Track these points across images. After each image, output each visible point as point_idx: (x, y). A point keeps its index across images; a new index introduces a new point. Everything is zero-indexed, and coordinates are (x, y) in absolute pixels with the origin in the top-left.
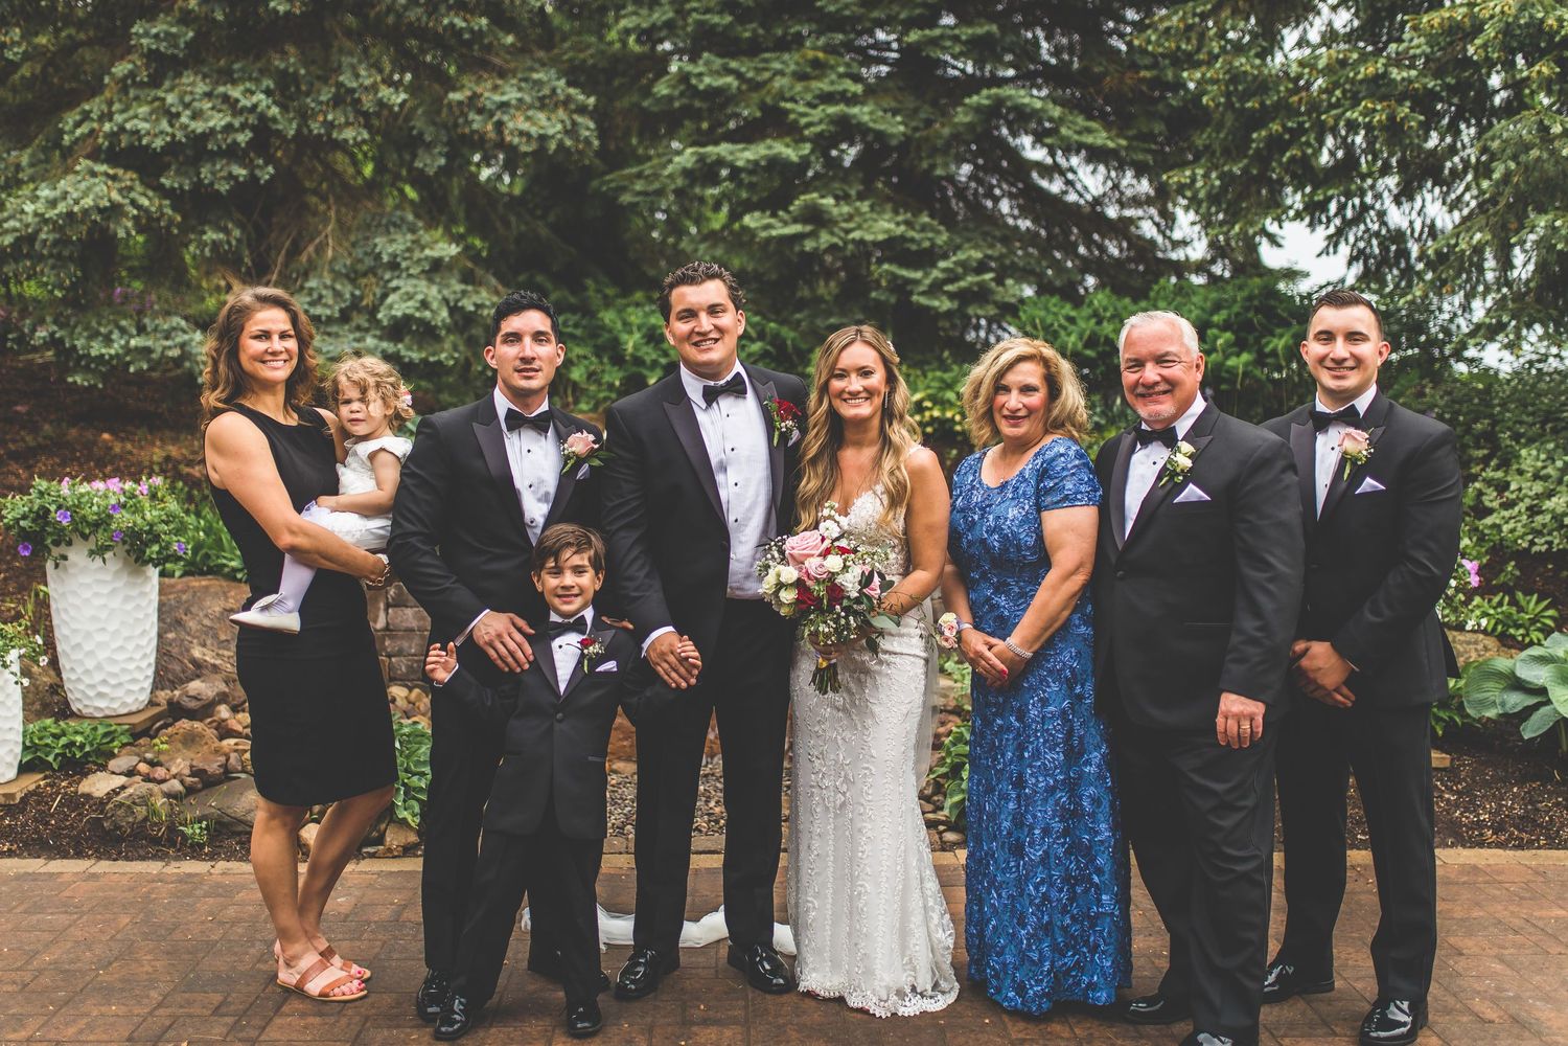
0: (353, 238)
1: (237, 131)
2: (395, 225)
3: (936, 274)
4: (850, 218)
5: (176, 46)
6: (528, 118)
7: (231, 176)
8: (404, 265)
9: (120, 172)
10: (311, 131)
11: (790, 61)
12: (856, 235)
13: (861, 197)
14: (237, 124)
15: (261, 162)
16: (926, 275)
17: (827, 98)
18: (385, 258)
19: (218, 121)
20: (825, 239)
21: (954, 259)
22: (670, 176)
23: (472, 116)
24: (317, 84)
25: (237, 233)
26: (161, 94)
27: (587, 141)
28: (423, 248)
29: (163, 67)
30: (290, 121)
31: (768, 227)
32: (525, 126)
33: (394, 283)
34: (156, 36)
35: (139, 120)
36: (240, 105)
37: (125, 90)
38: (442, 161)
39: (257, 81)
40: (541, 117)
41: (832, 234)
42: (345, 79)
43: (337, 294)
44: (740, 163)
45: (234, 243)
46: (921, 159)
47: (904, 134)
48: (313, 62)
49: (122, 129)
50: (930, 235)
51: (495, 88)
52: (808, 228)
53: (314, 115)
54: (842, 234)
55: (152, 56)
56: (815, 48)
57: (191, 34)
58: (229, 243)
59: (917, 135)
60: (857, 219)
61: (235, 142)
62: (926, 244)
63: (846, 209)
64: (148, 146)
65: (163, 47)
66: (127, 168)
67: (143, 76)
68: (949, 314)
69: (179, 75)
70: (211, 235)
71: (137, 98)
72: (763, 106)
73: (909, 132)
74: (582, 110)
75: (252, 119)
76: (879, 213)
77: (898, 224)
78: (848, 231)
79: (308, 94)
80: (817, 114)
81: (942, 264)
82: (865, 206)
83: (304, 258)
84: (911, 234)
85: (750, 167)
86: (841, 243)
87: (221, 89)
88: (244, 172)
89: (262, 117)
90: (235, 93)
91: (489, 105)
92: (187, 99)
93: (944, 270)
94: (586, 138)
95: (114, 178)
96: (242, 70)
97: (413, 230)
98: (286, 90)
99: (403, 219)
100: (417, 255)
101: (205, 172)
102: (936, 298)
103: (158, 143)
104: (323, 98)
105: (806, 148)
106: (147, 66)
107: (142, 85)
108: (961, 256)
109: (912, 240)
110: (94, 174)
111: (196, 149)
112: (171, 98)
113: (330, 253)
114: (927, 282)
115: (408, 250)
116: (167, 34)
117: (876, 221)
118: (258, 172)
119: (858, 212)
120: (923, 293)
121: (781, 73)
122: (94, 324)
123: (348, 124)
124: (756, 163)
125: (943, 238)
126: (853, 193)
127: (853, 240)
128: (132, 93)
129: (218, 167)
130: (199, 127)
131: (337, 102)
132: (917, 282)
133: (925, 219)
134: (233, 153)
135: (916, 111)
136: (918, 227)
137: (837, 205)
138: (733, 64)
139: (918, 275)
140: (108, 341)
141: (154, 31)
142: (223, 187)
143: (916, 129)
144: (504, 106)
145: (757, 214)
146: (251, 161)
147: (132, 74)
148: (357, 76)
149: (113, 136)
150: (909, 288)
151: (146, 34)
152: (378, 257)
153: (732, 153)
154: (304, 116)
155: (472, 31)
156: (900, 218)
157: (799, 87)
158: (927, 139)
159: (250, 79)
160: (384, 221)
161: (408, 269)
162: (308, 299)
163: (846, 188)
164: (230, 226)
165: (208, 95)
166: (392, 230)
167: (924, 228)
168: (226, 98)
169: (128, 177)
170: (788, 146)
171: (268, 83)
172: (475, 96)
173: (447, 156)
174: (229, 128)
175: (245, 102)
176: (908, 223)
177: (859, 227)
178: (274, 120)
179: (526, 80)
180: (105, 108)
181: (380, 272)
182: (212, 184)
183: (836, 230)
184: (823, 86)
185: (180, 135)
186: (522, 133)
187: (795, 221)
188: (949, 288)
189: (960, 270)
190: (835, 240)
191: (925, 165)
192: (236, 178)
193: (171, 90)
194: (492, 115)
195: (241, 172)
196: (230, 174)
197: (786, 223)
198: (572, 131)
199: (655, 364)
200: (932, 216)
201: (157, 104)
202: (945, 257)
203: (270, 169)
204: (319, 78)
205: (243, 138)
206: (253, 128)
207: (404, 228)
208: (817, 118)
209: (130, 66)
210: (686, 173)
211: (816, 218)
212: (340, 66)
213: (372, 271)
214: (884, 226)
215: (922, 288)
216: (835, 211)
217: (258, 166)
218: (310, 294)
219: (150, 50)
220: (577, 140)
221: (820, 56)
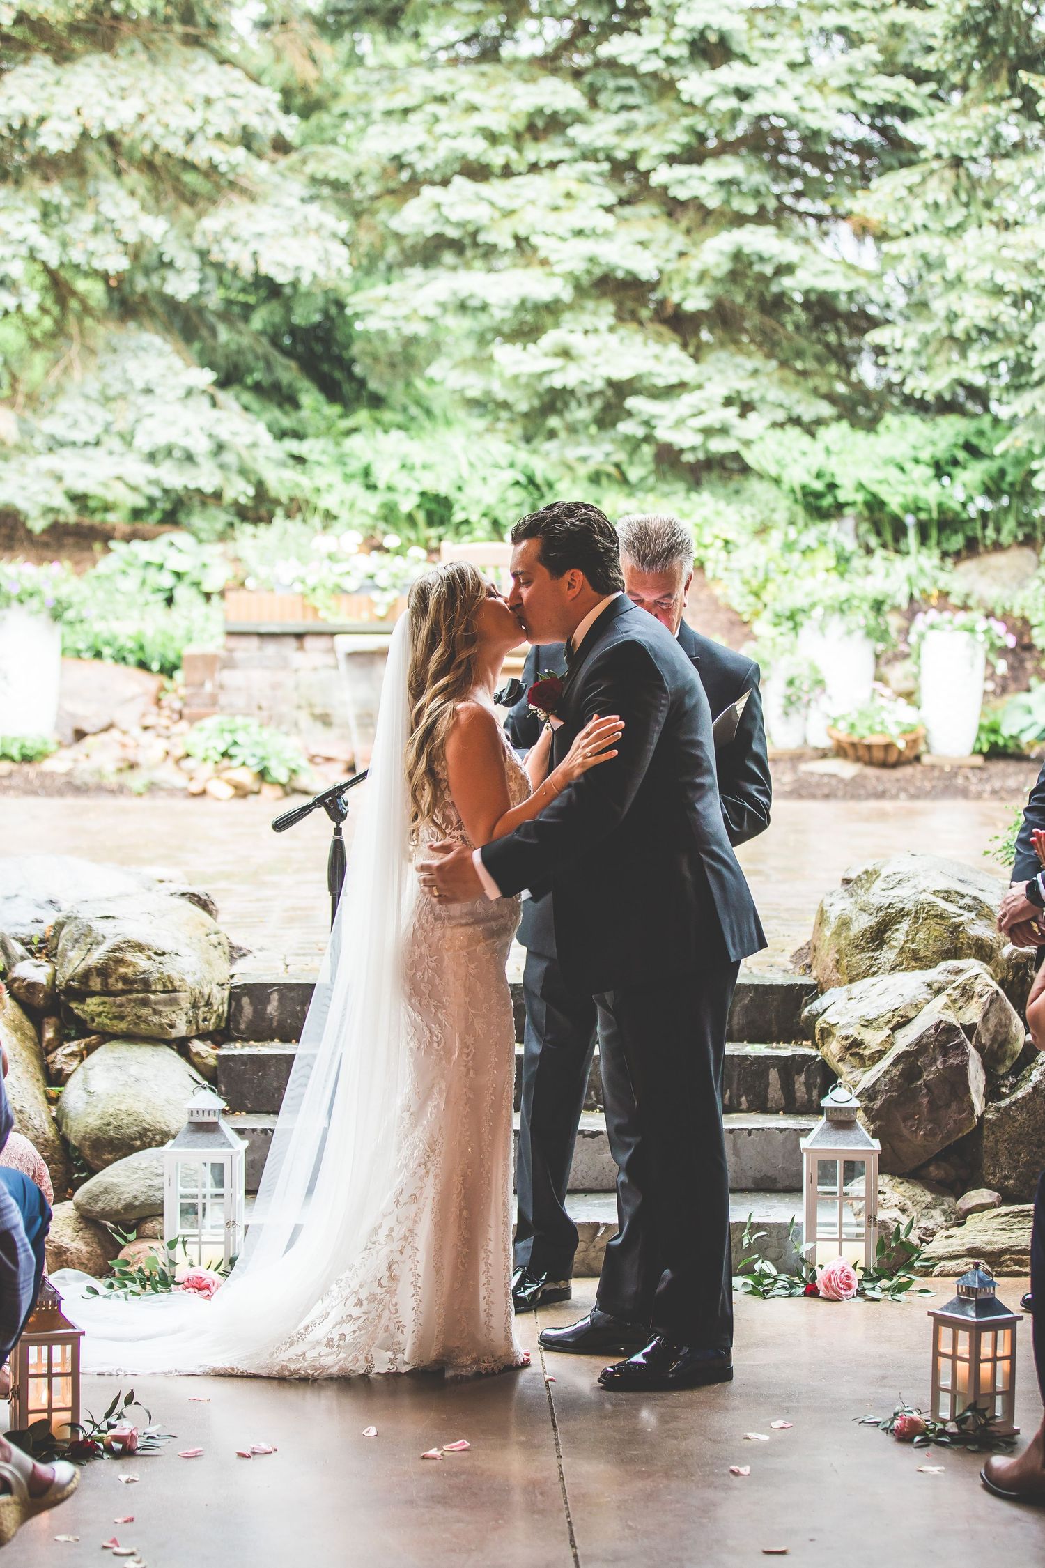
0: (101, 362)
2: (144, 350)
3: (681, 409)
4: (598, 353)
6: (283, 248)
8: (158, 391)
10: (73, 259)
11: (542, 189)
13: (611, 330)
16: (672, 409)
17: (579, 230)
18: (138, 384)
23: (227, 243)
24: (77, 212)
27: (339, 269)
28: (176, 374)
31: (518, 362)
32: (280, 257)
33: (148, 410)
36: (11, 237)
38: (194, 288)
39: (23, 211)
40: (295, 245)
42: (108, 209)
43: (92, 420)
46: (673, 291)
48: (73, 191)
50: (679, 370)
51: (250, 215)
52: (558, 364)
53: (75, 243)
54: (590, 369)
56: (569, 178)
59: (669, 267)
60: (606, 354)
62: (673, 379)
63: (594, 343)
68: (693, 446)
72: (515, 237)
73: (661, 263)
74: (334, 237)
76: (626, 344)
77: (647, 358)
78: (595, 366)
79: (69, 222)
80: (567, 249)
81: (688, 399)
82: (613, 340)
84: (659, 368)
85: (502, 301)
86: (589, 378)
91: (245, 235)
93: (690, 404)
94: (339, 267)
96: (6, 199)
97: (162, 356)
99: (152, 343)
100: (170, 382)
102: (682, 433)
104: (83, 226)
109: (659, 375)
113: (78, 377)
114: (673, 416)
115: (161, 375)
117: (624, 355)
119: (606, 346)
120: (667, 428)
121: (535, 201)
123: (108, 252)
124: (507, 298)
125: (691, 371)
126: (601, 323)
127: (601, 376)
131: (96, 230)
132: (661, 416)
133: (675, 351)
135: (668, 242)
136: (665, 361)
137: (585, 338)
138: (486, 192)
139: (663, 408)
143: (668, 260)
144: (260, 235)
146: (20, 290)
148: (117, 205)
150: (654, 422)
152: (129, 382)
153: (484, 285)
154: (64, 244)
155: (229, 164)
156: (650, 351)
157: (552, 219)
158: (678, 271)
159: (16, 210)
160: (131, 345)
161: (163, 394)
163: (595, 319)
166: (141, 354)
167: (671, 363)
170: (537, 279)
171: (34, 213)
172: (230, 225)
173: (199, 281)
175: (16, 234)
176: (657, 357)
177: (607, 362)
179: (278, 206)
181: (132, 397)
183: (585, 365)
184: (575, 219)
186: (278, 265)
187: (545, 356)
188: (694, 423)
189: (705, 404)
190: (584, 375)
194: (246, 243)
197: (535, 358)
198: (325, 260)
199: (408, 492)
200: (681, 349)
202: (691, 392)
204: (78, 205)
206: (24, 258)
207: (153, 353)
208: (567, 255)
211: (566, 353)
212: (98, 194)
213: (122, 396)
214: (632, 361)
215: (667, 423)
218: (64, 419)
220: (330, 269)
221: (574, 187)
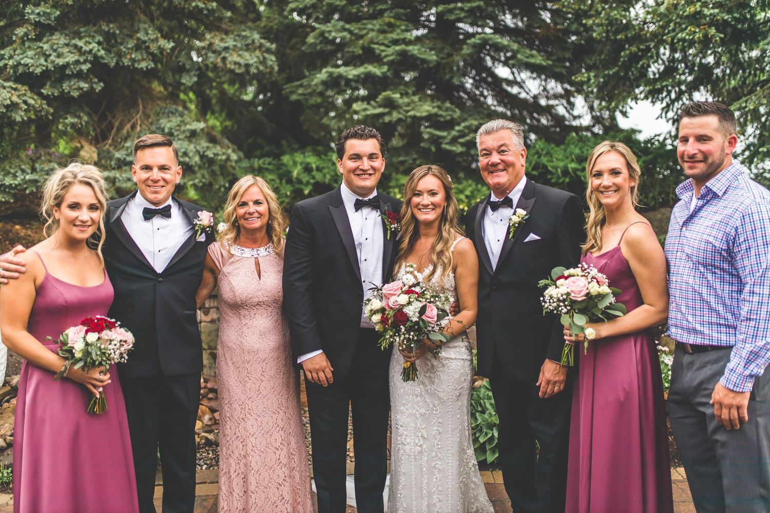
0: (150, 120)
1: (82, 63)
2: (172, 113)
3: (454, 133)
4: (408, 105)
5: (49, 19)
6: (239, 55)
7: (80, 89)
8: (176, 133)
9: (19, 86)
10: (123, 63)
11: (376, 24)
12: (411, 113)
13: (414, 94)
14: (82, 60)
15: (96, 80)
16: (449, 134)
17: (395, 42)
18: (166, 130)
19: (71, 58)
20: (395, 116)
21: (463, 125)
22: (316, 85)
23: (210, 54)
24: (127, 39)
25: (85, 118)
26: (41, 45)
27: (272, 67)
28: (186, 124)
29: (43, 30)
30: (112, 58)
31: (365, 110)
32: (237, 59)
34: (38, 14)
35: (29, 59)
36: (83, 49)
37: (23, 43)
38: (195, 79)
39: (93, 37)
40: (247, 55)
41: (399, 113)
42: (141, 35)
44: (350, 77)
45: (84, 123)
46: (445, 74)
47: (437, 61)
48: (125, 27)
49: (19, 64)
50: (450, 113)
51: (222, 40)
52: (386, 110)
53: (125, 55)
54: (404, 113)
55: (37, 24)
56: (390, 17)
57: (58, 13)
58: (81, 124)
59: (444, 61)
60: (412, 105)
61: (81, 70)
62: (448, 118)
63: (406, 100)
64: (33, 72)
65: (42, 20)
66: (23, 84)
67: (32, 35)
68: (461, 154)
69: (52, 34)
70: (70, 120)
71: (29, 48)
72: (363, 48)
73: (439, 60)
74: (268, 51)
75: (90, 58)
76: (424, 102)
77: (434, 107)
78: (407, 111)
79: (121, 44)
80: (390, 50)
81: (457, 128)
82: (416, 98)
83: (125, 131)
84: (441, 113)
85: (356, 78)
86: (403, 118)
87: (73, 42)
88: (86, 85)
89: (95, 56)
90: (80, 43)
91: (218, 49)
92: (55, 47)
93: (459, 131)
94: (271, 65)
95: (15, 89)
96: (86, 32)
97: (182, 115)
98: (110, 42)
99: (176, 110)
100: (183, 128)
101: (65, 86)
102: (455, 146)
103: (38, 71)
104: (129, 46)
105: (385, 68)
106: (35, 30)
107: (32, 40)
108: (467, 123)
109: (441, 116)
110: (4, 88)
111: (60, 74)
112: (46, 47)
113: (138, 128)
114: (450, 137)
115: (179, 126)
116: (44, 13)
117: (421, 106)
118: (95, 86)
119: (413, 102)
120: (447, 143)
121: (373, 30)
122: (8, 168)
123: (143, 60)
124: (358, 76)
125: (457, 113)
126: (410, 91)
127: (411, 117)
128: (27, 44)
129: (72, 83)
130: (61, 61)
131: (138, 48)
132: (444, 138)
133: (448, 105)
134: (80, 75)
135: (442, 49)
136: (444, 109)
137: (401, 98)
138: (347, 26)
139: (444, 134)
140: (15, 176)
141: (37, 11)
142: (75, 94)
143: (442, 58)
144: (226, 49)
145: (360, 103)
146: (91, 80)
147: (26, 34)
148: (147, 34)
149: (15, 67)
150: (440, 140)
151: (33, 12)
152: (163, 129)
153: (346, 72)
154: (120, 55)
155: (208, 10)
156: (435, 104)
157: (381, 37)
158: (448, 63)
159: (89, 36)
160: (167, 111)
161: (178, 135)
162: (125, 152)
163: (407, 89)
164: (82, 114)
165: (67, 45)
166: (170, 115)
167: (447, 109)
168: (76, 46)
169: (23, 89)
170: (375, 67)
171: (99, 38)
172: (211, 44)
173: (198, 76)
174: (77, 62)
175: (85, 48)
176: (439, 107)
177: (413, 109)
178: (102, 58)
179: (239, 36)
180: (12, 52)
182: (69, 92)
183: (401, 111)
184: (394, 36)
185: (50, 66)
186: (236, 63)
187: (380, 106)
188: (461, 140)
189: (466, 131)
190: (401, 116)
191: (447, 77)
192: (82, 89)
193: (47, 42)
194: (220, 54)
195: (84, 85)
196: (79, 86)
197: (374, 108)
198: (263, 62)
199: (308, 183)
200: (452, 103)
201: (39, 50)
202: (459, 124)
203: (102, 84)
204: (128, 36)
205: (85, 67)
206: (91, 62)
207: (177, 115)
208: (390, 53)
209: (25, 30)
210: (324, 83)
211: (391, 104)
212: (139, 29)
214: (426, 108)
215: (447, 141)
216: (401, 101)
217: (95, 83)
218: (127, 150)
219: (35, 21)
220: (266, 67)
221: (392, 20)
